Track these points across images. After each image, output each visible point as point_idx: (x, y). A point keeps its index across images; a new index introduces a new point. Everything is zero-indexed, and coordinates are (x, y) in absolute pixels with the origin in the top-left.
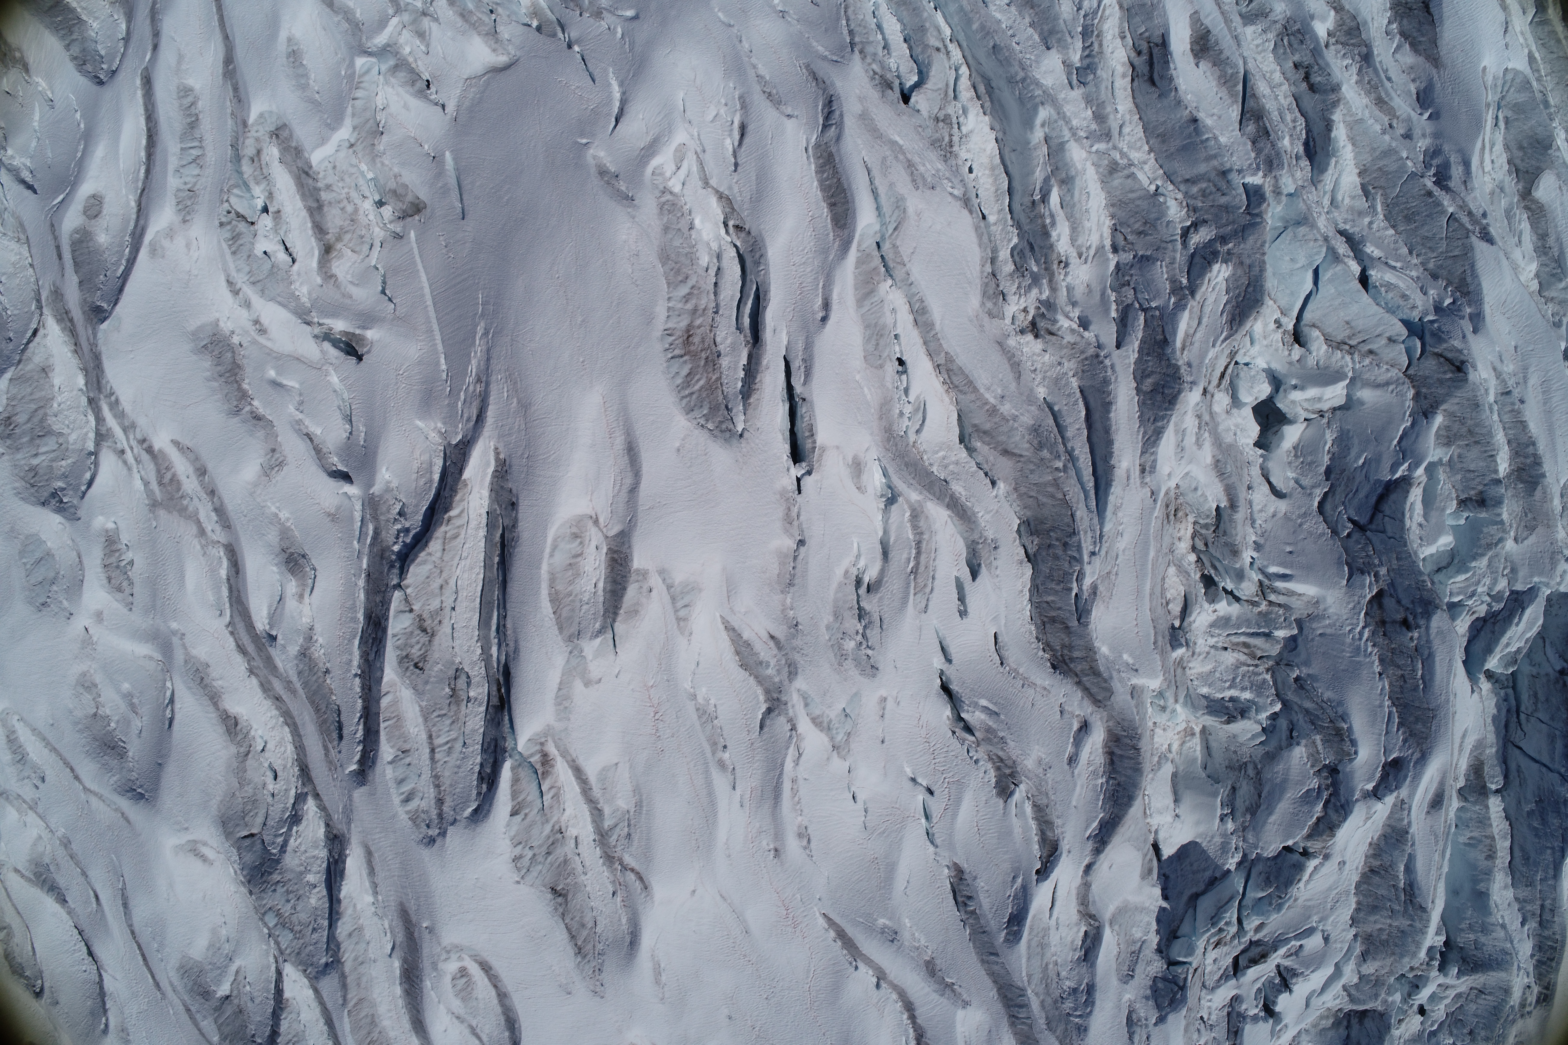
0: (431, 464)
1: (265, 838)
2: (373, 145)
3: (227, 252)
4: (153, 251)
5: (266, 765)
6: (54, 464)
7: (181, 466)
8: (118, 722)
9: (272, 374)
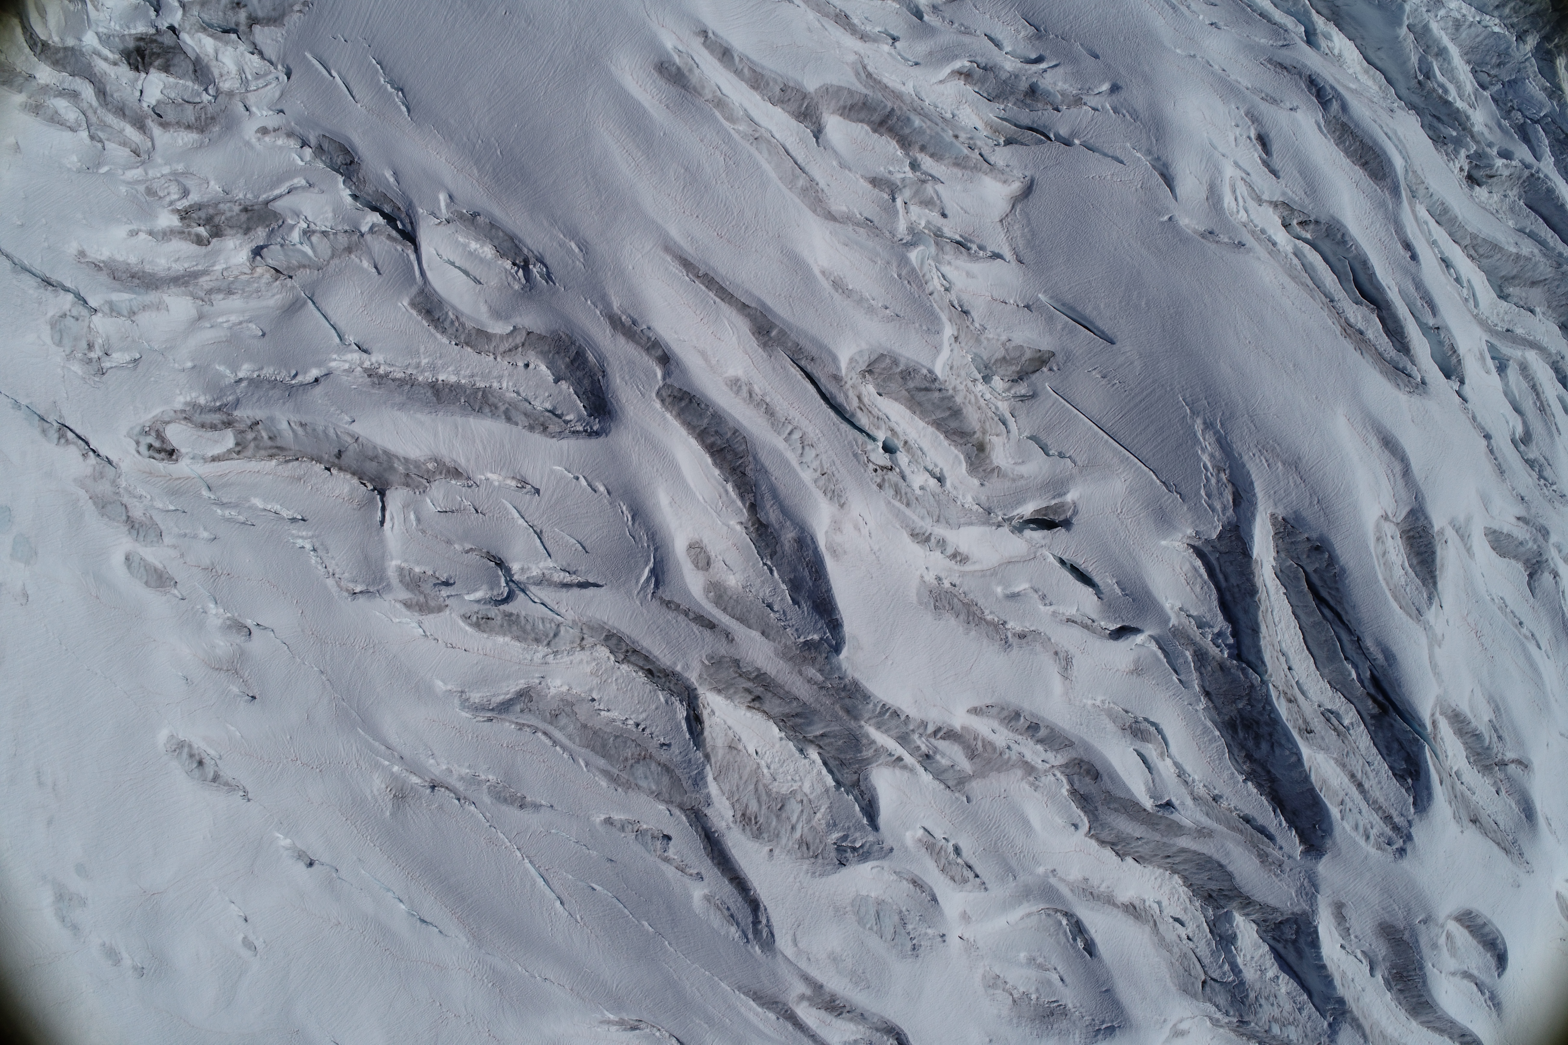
0: (1196, 569)
1: (1214, 976)
2: (967, 327)
3: (903, 507)
4: (834, 553)
5: (1171, 920)
6: (814, 823)
7: (984, 727)
8: (1037, 989)
9: (999, 590)
